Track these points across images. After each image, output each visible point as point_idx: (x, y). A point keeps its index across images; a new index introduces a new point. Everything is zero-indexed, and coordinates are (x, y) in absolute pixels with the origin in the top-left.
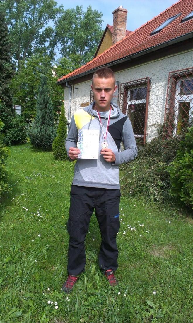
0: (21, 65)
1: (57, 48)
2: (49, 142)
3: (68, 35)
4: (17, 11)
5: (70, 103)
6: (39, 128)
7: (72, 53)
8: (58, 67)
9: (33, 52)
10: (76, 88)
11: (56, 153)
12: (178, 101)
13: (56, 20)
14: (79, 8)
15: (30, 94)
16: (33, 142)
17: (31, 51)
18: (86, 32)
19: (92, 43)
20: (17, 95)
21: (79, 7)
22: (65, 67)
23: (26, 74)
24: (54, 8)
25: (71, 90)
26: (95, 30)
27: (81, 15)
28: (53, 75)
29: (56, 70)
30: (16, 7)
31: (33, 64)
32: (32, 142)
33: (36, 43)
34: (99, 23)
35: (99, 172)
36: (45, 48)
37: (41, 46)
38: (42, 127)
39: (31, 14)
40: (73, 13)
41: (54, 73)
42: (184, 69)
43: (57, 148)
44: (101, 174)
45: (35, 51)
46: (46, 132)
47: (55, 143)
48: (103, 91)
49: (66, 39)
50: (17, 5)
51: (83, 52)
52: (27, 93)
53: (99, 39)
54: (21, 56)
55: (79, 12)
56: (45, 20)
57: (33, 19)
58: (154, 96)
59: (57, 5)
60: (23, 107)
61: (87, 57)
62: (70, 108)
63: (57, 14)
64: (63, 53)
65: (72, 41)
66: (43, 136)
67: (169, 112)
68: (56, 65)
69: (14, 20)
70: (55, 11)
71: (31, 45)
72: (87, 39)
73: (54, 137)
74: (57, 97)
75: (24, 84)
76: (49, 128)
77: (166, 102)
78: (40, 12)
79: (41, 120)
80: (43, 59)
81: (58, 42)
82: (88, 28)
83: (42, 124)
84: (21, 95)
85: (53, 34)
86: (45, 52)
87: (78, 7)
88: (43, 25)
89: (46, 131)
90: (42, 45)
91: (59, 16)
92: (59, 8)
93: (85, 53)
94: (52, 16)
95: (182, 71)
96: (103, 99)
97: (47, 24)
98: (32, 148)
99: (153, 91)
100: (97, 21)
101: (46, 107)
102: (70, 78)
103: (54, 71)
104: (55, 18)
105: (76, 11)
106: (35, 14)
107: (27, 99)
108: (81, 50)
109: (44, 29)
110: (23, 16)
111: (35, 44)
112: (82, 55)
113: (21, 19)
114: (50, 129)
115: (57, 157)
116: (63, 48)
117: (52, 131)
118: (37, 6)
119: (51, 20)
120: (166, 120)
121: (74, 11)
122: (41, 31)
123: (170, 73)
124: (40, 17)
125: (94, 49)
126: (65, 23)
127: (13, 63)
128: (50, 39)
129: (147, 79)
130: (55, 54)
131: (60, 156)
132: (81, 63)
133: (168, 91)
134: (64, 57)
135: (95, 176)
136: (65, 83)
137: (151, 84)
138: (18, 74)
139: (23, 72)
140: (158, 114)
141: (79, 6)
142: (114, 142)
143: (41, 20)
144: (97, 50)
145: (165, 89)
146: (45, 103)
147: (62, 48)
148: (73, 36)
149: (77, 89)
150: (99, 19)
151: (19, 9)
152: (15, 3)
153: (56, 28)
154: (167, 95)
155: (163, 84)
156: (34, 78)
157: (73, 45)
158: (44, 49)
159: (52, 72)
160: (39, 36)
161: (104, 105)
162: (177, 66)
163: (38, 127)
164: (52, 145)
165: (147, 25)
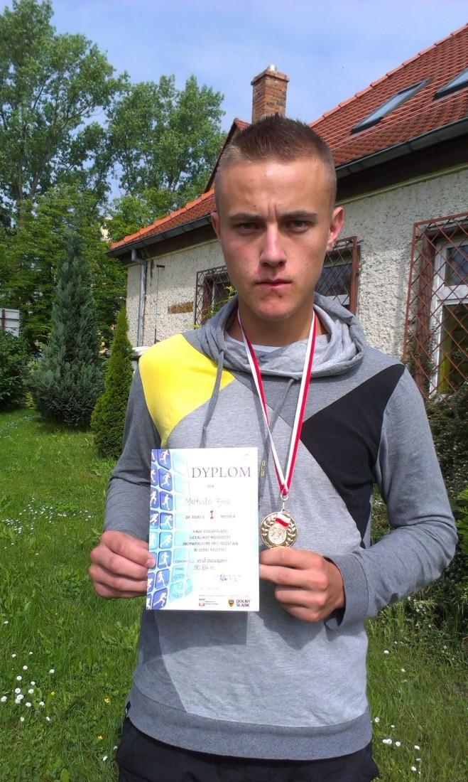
0: (23, 212)
1: (113, 173)
2: (84, 407)
3: (140, 143)
4: (15, 83)
5: (142, 305)
6: (58, 369)
7: (149, 188)
8: (115, 218)
9: (55, 182)
10: (158, 266)
11: (101, 439)
12: (442, 301)
13: (111, 107)
14: (166, 81)
15: (44, 283)
16: (41, 406)
17: (49, 180)
18: (184, 139)
19: (198, 163)
20: (10, 284)
21: (167, 79)
22: (131, 218)
23: (35, 234)
24: (107, 79)
25: (146, 271)
26: (206, 134)
27: (172, 99)
28: (102, 236)
29: (110, 226)
30: (15, 75)
31: (53, 210)
32: (38, 407)
33: (63, 162)
34: (213, 117)
35: (265, 669)
36: (84, 173)
37: (75, 169)
38: (68, 365)
39: (50, 91)
40: (152, 93)
41: (105, 232)
42: (456, 213)
43: (104, 424)
44: (275, 678)
45: (60, 180)
46: (76, 380)
47: (99, 411)
48: (273, 229)
49: (135, 152)
50: (16, 69)
51: (176, 183)
52: (38, 279)
53: (214, 155)
54: (24, 190)
55: (167, 90)
56: (85, 107)
57: (54, 105)
58: (371, 288)
59: (114, 72)
60: (27, 313)
61: (186, 196)
62: (142, 318)
63: (113, 93)
64: (127, 184)
65: (149, 158)
66: (69, 389)
67: (417, 332)
68: (111, 212)
69: (9, 105)
70: (110, 86)
71: (49, 166)
72: (186, 154)
73: (97, 392)
74: (111, 288)
75: (31, 257)
76: (84, 369)
77: (409, 304)
78: (73, 88)
79: (64, 348)
80: (79, 198)
81: (115, 160)
82: (187, 129)
83: (68, 357)
84: (20, 284)
85: (105, 141)
86: (84, 183)
87: (163, 78)
88: (79, 119)
89: (76, 375)
90: (76, 166)
91: (118, 97)
92: (120, 80)
93: (181, 186)
94: (101, 98)
95: (451, 221)
96: (274, 274)
97: (89, 116)
98: (39, 420)
99: (368, 274)
100: (211, 113)
101: (78, 313)
102: (142, 241)
103: (104, 228)
104: (108, 103)
105: (161, 88)
106: (61, 92)
107: (35, 293)
108: (170, 180)
109: (81, 128)
110: (30, 95)
111: (59, 163)
112: (174, 190)
113: (25, 102)
114: (89, 370)
115: (104, 450)
116: (127, 174)
117: (94, 376)
118: (67, 75)
119: (99, 109)
120: (408, 353)
121: (153, 88)
122: (74, 133)
123: (416, 225)
124: (73, 99)
125: (202, 178)
126: (132, 115)
127: (4, 206)
128: (96, 152)
129: (351, 242)
130: (108, 189)
131: (113, 446)
132: (172, 209)
133: (413, 274)
134: (130, 195)
135: (240, 689)
136: (131, 252)
137: (363, 255)
138: (16, 233)
139: (28, 228)
140: (383, 336)
141: (168, 75)
142: (340, 501)
143: (75, 108)
144: (209, 179)
145: (402, 267)
146: (77, 302)
147: (124, 173)
148: (151, 146)
149: (160, 268)
150: (215, 109)
151: (20, 78)
152: (13, 66)
153: (110, 126)
154: (410, 284)
155: (396, 254)
156: (54, 243)
157: (151, 167)
158: (82, 176)
159: (99, 229)
160: (71, 144)
161: (280, 306)
162: (436, 205)
163: (55, 367)
164: (92, 417)
165: (338, 111)
